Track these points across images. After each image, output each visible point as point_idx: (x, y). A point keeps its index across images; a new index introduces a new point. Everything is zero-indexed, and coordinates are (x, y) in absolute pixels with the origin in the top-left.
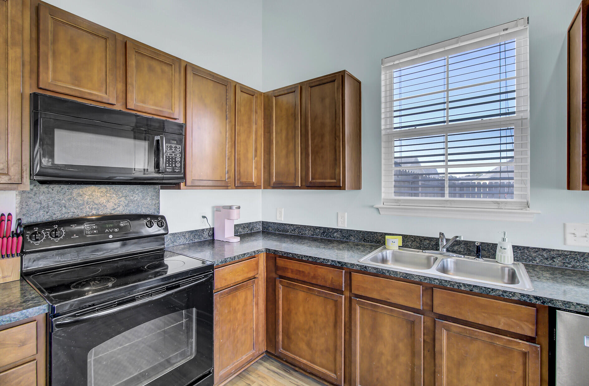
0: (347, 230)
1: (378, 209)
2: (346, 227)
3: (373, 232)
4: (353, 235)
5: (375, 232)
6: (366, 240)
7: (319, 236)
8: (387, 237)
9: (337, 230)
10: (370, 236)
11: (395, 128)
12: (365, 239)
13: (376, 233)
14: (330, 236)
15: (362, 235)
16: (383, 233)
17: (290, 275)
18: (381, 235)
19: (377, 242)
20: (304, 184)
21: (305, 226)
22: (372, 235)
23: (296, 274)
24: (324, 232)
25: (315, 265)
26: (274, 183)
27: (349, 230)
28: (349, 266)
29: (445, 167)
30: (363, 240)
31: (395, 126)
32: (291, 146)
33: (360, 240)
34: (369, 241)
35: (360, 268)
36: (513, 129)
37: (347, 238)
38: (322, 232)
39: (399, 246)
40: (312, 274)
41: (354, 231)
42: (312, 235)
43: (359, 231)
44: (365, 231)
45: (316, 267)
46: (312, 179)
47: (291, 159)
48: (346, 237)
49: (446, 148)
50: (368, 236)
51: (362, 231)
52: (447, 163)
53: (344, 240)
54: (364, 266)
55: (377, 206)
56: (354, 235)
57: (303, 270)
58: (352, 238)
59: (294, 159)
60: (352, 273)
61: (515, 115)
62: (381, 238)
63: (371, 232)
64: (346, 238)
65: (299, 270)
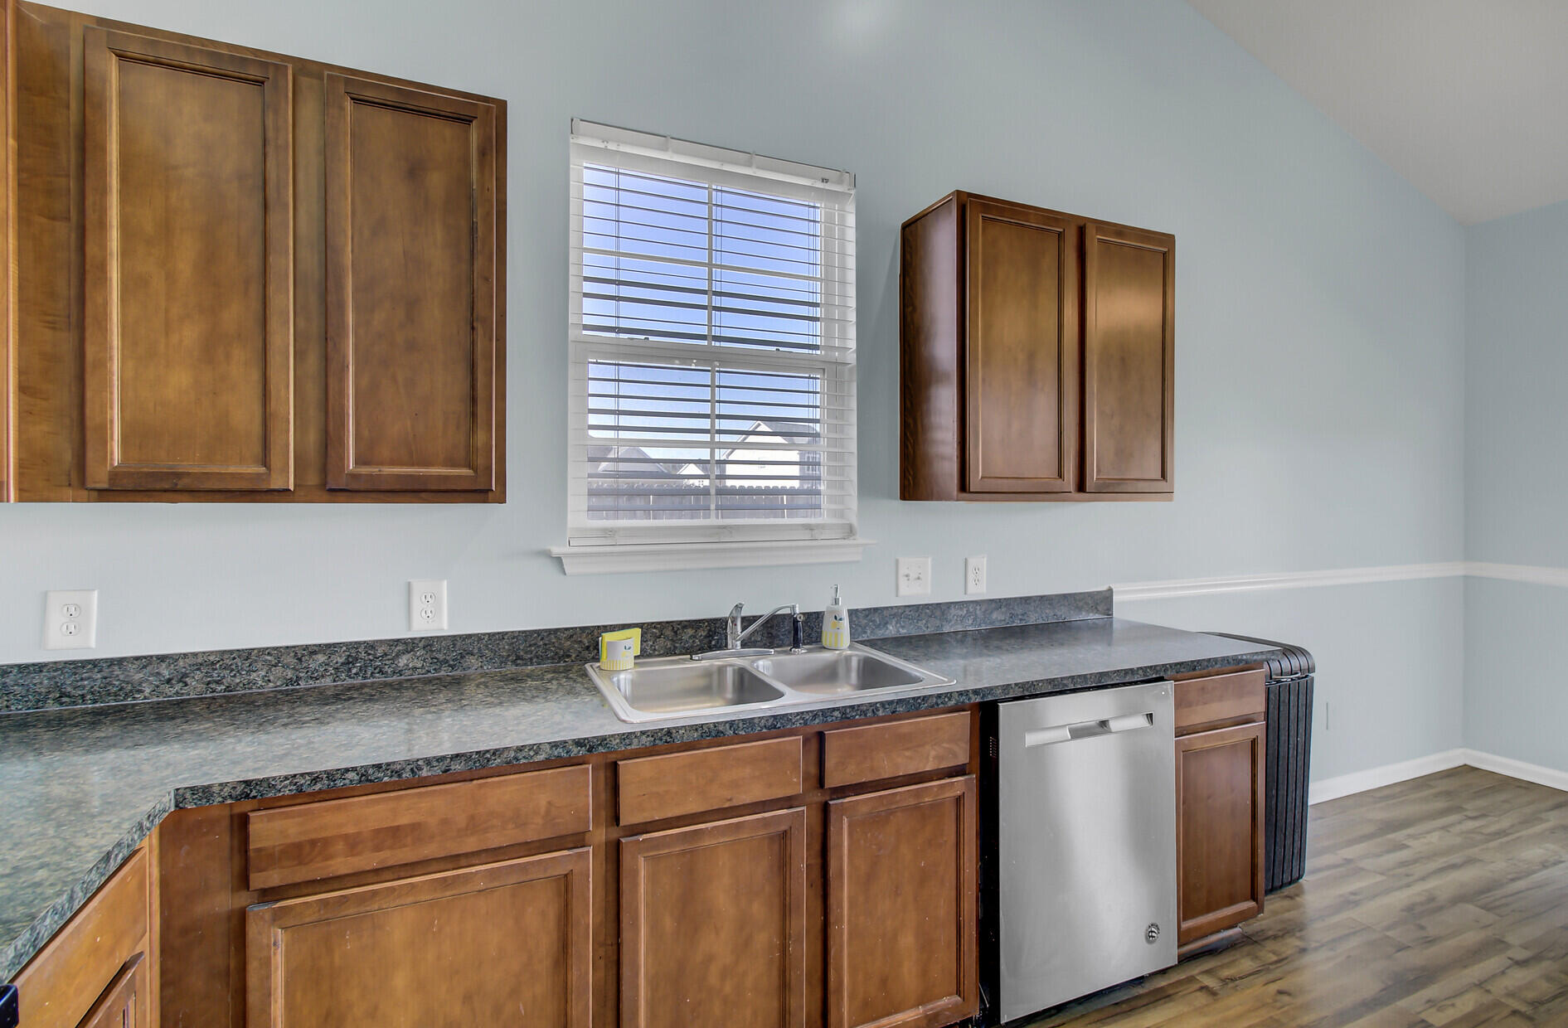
0: (454, 638)
1: (559, 560)
2: (446, 627)
3: (546, 630)
4: (476, 651)
5: (550, 630)
6: (522, 659)
7: (327, 682)
8: (607, 637)
9: (409, 645)
10: (535, 644)
11: (587, 327)
12: (518, 658)
13: (556, 630)
14: (380, 671)
15: (510, 645)
16: (576, 628)
17: (341, 865)
18: (572, 636)
19: (560, 658)
20: (313, 479)
21: (247, 654)
22: (542, 639)
23: (378, 848)
24: (348, 663)
25: (472, 780)
26: (114, 475)
27: (460, 636)
28: (614, 743)
29: (709, 445)
30: (514, 662)
31: (587, 320)
32: (236, 313)
33: (502, 662)
34: (531, 659)
35: (653, 739)
36: (818, 378)
37: (452, 667)
38: (341, 660)
39: (636, 657)
40: (461, 820)
41: (479, 637)
42: (290, 682)
43: (499, 633)
44: (519, 632)
45: (480, 786)
46: (359, 461)
47: (240, 368)
48: (447, 662)
49: (713, 401)
50: (530, 646)
51: (507, 633)
52: (713, 438)
53: (442, 673)
54: (663, 729)
55: (556, 550)
56: (479, 649)
57: (418, 818)
58: (473, 662)
59: (255, 375)
60: (619, 763)
61: (818, 352)
62: (569, 643)
63: (538, 632)
64: (450, 666)
65: (396, 824)
